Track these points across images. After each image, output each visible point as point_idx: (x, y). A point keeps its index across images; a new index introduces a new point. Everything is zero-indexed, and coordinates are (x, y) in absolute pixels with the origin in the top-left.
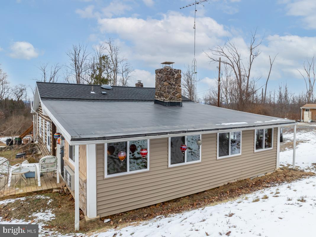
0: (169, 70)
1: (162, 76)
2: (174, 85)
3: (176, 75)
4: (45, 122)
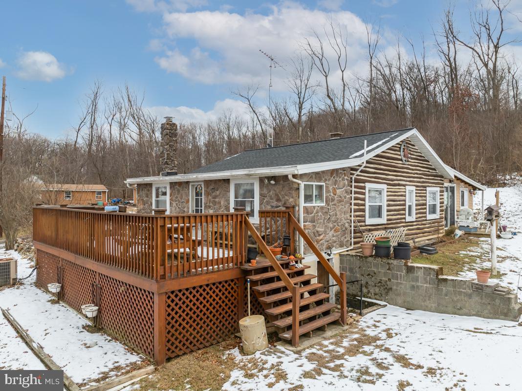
4: (416, 190)
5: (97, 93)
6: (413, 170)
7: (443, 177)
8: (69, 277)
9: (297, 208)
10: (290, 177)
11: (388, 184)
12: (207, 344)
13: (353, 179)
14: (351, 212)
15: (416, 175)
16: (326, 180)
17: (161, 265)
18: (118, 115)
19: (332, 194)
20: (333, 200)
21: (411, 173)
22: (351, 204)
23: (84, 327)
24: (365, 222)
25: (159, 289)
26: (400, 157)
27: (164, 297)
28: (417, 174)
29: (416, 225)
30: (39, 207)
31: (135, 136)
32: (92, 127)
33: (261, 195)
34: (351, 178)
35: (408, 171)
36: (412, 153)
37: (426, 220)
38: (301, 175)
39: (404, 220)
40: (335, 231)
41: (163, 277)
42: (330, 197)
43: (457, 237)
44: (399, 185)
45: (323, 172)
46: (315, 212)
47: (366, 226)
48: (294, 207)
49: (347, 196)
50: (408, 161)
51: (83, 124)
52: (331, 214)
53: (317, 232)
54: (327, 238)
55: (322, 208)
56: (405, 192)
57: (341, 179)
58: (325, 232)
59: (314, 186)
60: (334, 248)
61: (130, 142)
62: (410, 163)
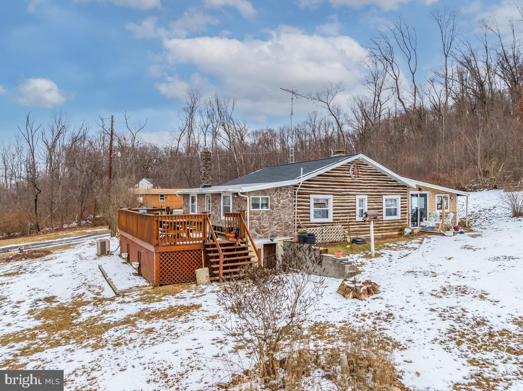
4: (368, 198)
5: (193, 108)
7: (406, 187)
8: (132, 249)
9: (246, 212)
10: (239, 194)
11: (334, 195)
12: (183, 282)
13: (297, 192)
14: (295, 214)
15: (369, 187)
16: (270, 194)
17: (156, 239)
18: (211, 126)
19: (276, 203)
20: (277, 207)
21: (363, 186)
22: (295, 209)
23: (133, 274)
24: (309, 221)
25: (155, 250)
26: (349, 175)
27: (159, 255)
28: (371, 186)
30: (121, 209)
31: (227, 143)
32: (189, 137)
33: (233, 203)
34: (295, 192)
35: (359, 184)
36: (363, 170)
37: (382, 221)
38: (249, 192)
39: (354, 220)
40: (279, 226)
41: (157, 245)
42: (275, 205)
43: (406, 234)
44: (348, 195)
45: (268, 189)
46: (260, 214)
47: (311, 223)
48: (244, 211)
49: (291, 204)
51: (183, 134)
52: (275, 215)
53: (263, 226)
54: (272, 230)
55: (267, 212)
56: (355, 200)
57: (284, 193)
58: (270, 226)
59: (260, 199)
60: (278, 237)
61: (224, 148)
62: (360, 178)
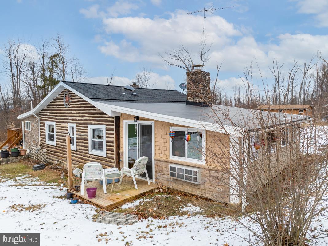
0: (203, 72)
1: (196, 78)
2: (206, 87)
3: (207, 77)
4: (77, 126)
6: (75, 110)
11: (57, 122)
13: (39, 119)
14: (39, 135)
15: (78, 115)
16: (31, 120)
19: (33, 126)
21: (74, 113)
22: (38, 131)
24: (46, 142)
26: (63, 103)
28: (79, 113)
29: (79, 155)
37: (89, 154)
38: (25, 119)
40: (34, 142)
44: (64, 122)
46: (28, 133)
49: (37, 128)
50: (71, 105)
52: (32, 135)
55: (30, 131)
56: (68, 127)
57: (35, 120)
58: (31, 142)
59: (28, 123)
